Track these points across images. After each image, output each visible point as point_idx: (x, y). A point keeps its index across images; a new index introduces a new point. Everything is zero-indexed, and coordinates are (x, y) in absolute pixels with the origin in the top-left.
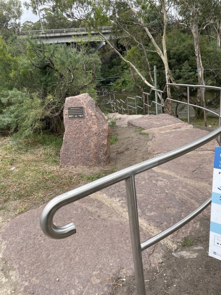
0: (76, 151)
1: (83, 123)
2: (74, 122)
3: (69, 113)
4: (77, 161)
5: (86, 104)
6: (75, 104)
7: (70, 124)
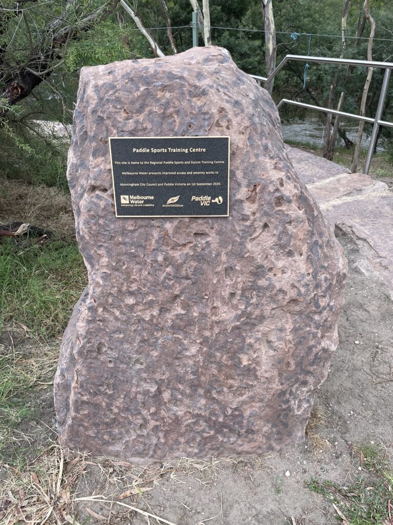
0: (159, 392)
1: (214, 245)
2: (156, 234)
3: (118, 178)
4: (165, 436)
5: (247, 123)
6: (164, 116)
7: (123, 249)
